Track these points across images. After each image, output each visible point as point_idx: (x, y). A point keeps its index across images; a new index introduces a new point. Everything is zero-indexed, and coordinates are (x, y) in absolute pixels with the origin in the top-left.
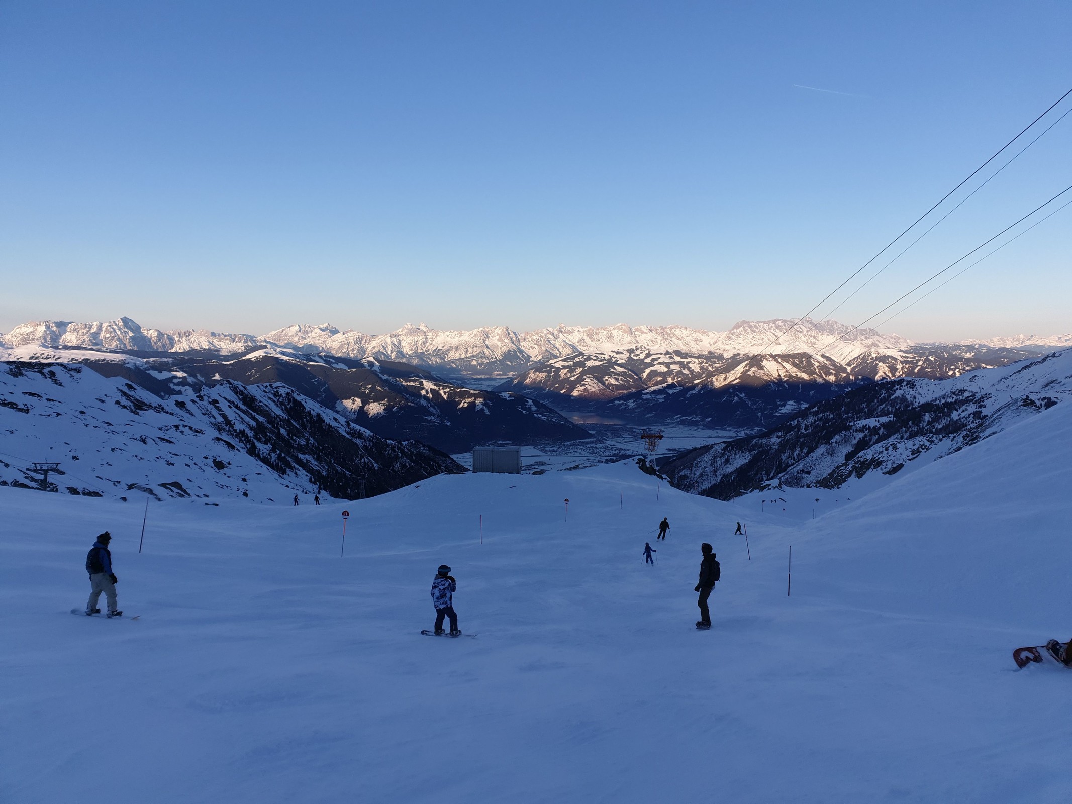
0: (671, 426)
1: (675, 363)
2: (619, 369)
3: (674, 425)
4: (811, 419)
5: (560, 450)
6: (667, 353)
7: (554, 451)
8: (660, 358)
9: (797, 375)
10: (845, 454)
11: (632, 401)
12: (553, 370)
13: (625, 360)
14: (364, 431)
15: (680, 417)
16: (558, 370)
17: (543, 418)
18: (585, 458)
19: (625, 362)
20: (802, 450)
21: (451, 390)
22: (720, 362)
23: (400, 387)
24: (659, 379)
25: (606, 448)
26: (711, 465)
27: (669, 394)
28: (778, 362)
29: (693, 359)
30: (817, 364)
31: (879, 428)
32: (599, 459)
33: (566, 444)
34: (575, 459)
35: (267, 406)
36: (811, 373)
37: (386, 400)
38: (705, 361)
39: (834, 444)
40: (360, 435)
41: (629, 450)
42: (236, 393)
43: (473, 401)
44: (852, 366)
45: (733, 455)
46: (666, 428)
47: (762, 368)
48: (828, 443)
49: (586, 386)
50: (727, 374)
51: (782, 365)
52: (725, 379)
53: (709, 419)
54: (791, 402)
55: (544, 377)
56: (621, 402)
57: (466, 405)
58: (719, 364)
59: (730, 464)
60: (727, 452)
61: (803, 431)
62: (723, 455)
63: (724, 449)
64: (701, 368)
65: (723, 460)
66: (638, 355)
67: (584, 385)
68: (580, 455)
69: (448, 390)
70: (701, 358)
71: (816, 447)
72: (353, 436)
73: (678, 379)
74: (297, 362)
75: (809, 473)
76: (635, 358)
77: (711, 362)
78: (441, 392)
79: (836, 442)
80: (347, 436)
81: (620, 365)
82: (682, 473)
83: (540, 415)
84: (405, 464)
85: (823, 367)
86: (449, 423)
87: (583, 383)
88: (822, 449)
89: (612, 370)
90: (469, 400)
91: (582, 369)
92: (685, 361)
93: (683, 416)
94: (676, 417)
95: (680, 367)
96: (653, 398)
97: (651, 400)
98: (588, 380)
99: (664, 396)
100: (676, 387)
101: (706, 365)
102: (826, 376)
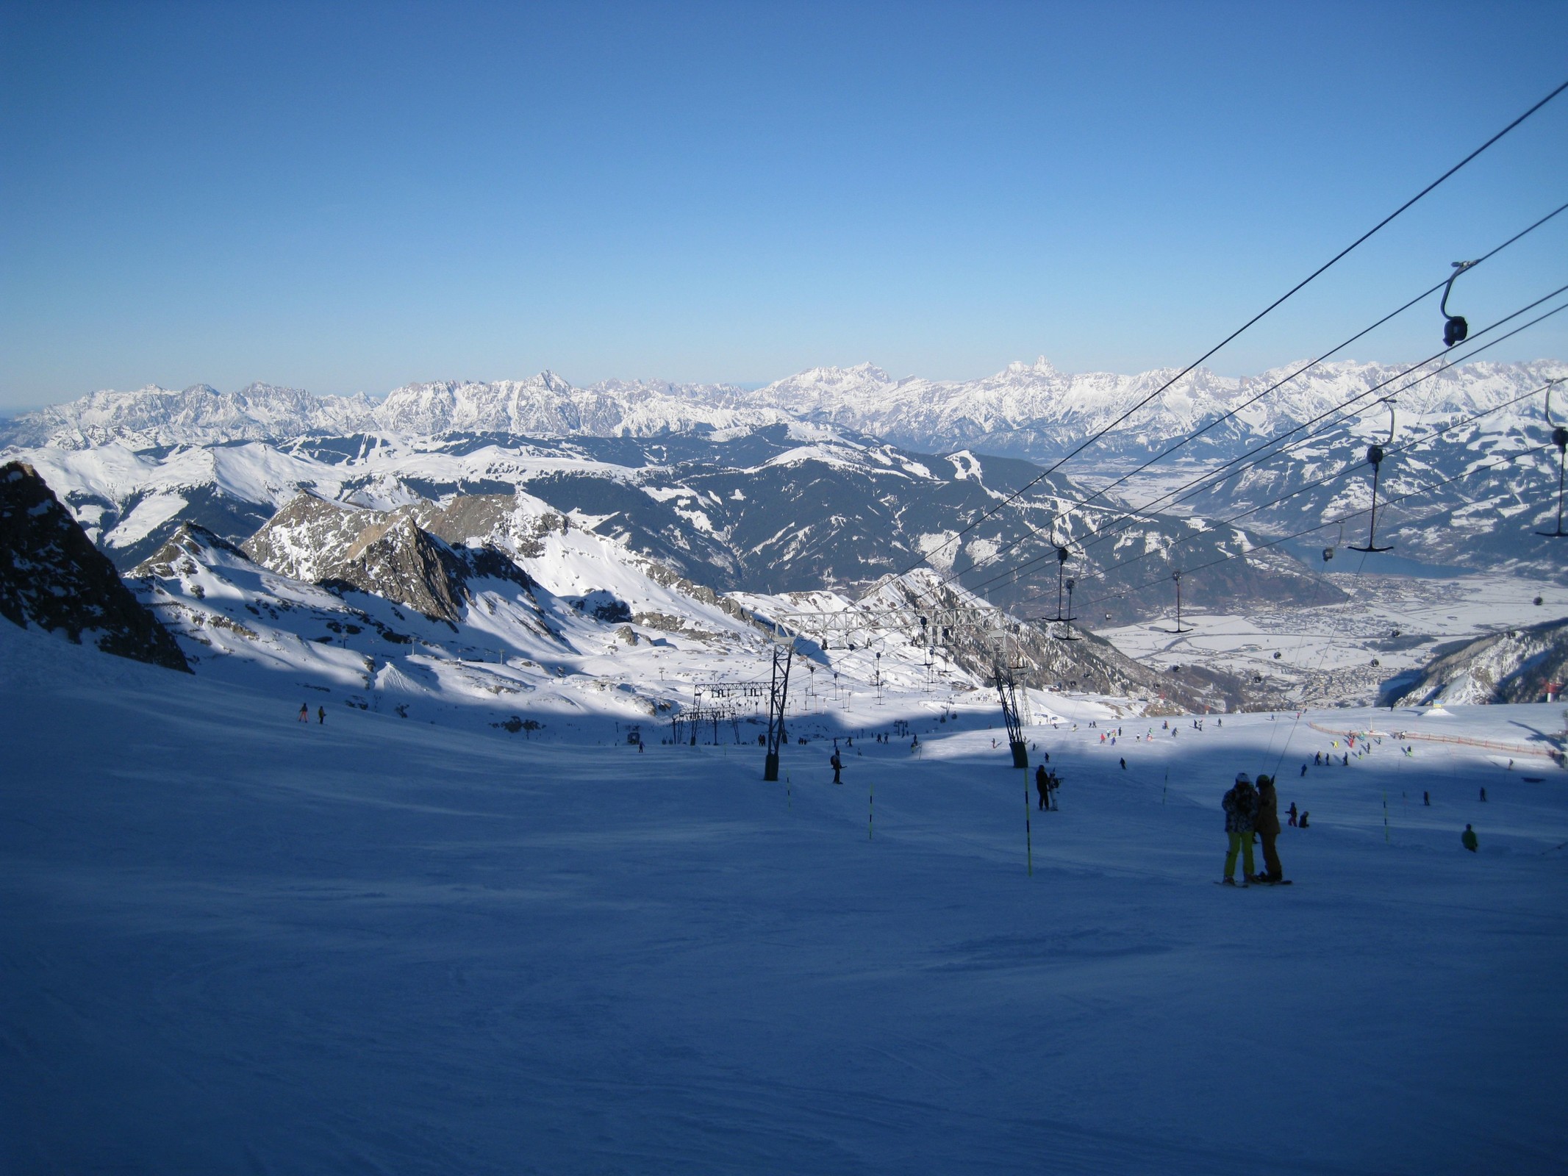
0: (1497, 579)
2: (1416, 465)
3: (1503, 578)
5: (1290, 623)
6: (1513, 432)
7: (1278, 625)
8: (1495, 442)
11: (1432, 529)
12: (1290, 464)
13: (1430, 445)
15: (1516, 563)
16: (1300, 464)
17: (1264, 566)
19: (1429, 448)
21: (1104, 517)
23: (1020, 512)
24: (1494, 483)
25: (1368, 621)
27: (1503, 516)
32: (1352, 641)
33: (1300, 612)
34: (1311, 640)
37: (999, 535)
41: (1408, 625)
43: (1141, 535)
46: (1486, 584)
49: (1351, 499)
55: (1273, 477)
56: (1412, 532)
57: (1129, 543)
66: (1456, 435)
67: (1347, 496)
68: (1323, 634)
69: (1100, 516)
73: (1528, 483)
74: (857, 468)
76: (1449, 441)
78: (1088, 520)
81: (1421, 457)
83: (1256, 561)
86: (1101, 576)
87: (1343, 492)
89: (1402, 466)
90: (1134, 535)
91: (1344, 463)
93: (1521, 561)
94: (1508, 563)
95: (1535, 460)
96: (1471, 525)
97: (1468, 529)
98: (1353, 486)
99: (1492, 521)
100: (1518, 503)
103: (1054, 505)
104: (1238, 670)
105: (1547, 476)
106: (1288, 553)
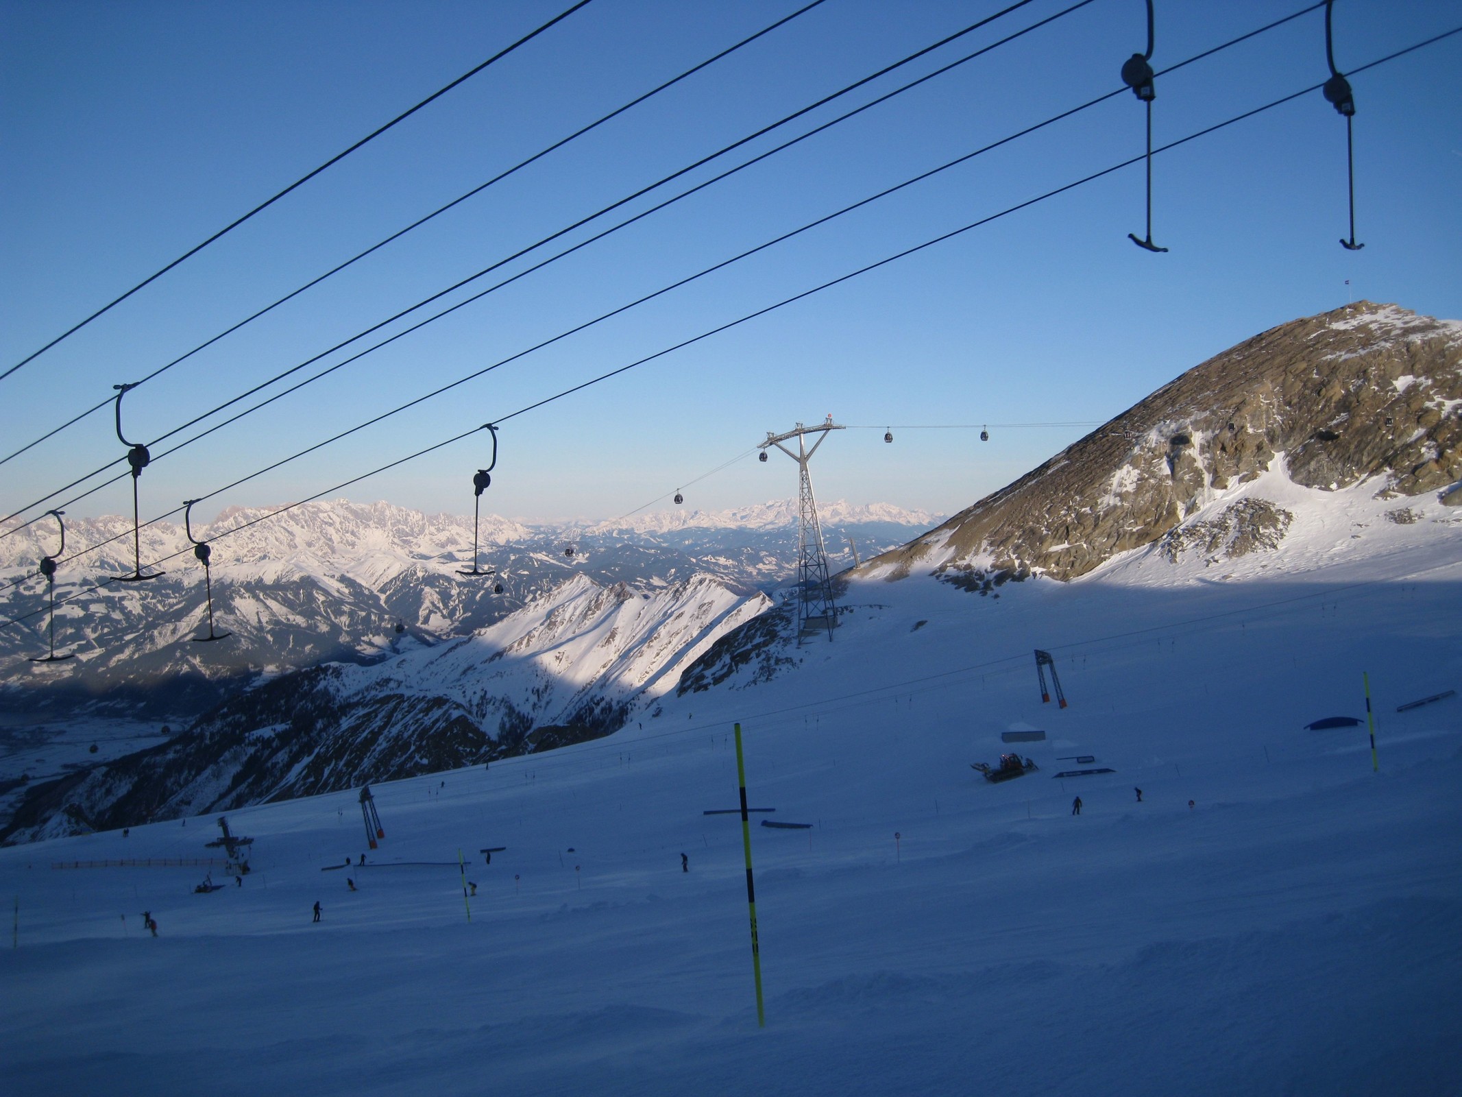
0: (80, 720)
1: (98, 601)
6: (85, 582)
8: (70, 593)
9: (288, 620)
10: (232, 775)
15: (97, 703)
19: (7, 601)
20: (190, 773)
22: (177, 595)
24: (70, 631)
26: (88, 798)
27: (81, 661)
28: (258, 599)
29: (131, 592)
30: (322, 598)
31: (274, 740)
36: (310, 613)
38: (151, 594)
39: (222, 764)
44: (388, 593)
45: (118, 782)
47: (231, 610)
48: (216, 763)
50: (178, 623)
51: (265, 604)
52: (174, 631)
53: (142, 705)
58: (176, 597)
59: (113, 795)
60: (109, 779)
62: (104, 782)
63: (106, 775)
64: (145, 607)
65: (103, 790)
66: (32, 588)
70: (144, 590)
71: (204, 768)
73: (102, 629)
75: (189, 803)
76: (27, 593)
77: (162, 595)
85: (335, 604)
88: (208, 771)
92: (117, 595)
95: (107, 607)
96: (52, 671)
97: (49, 675)
99: (71, 667)
100: (95, 648)
101: (154, 601)
102: (336, 618)
105: (118, 622)
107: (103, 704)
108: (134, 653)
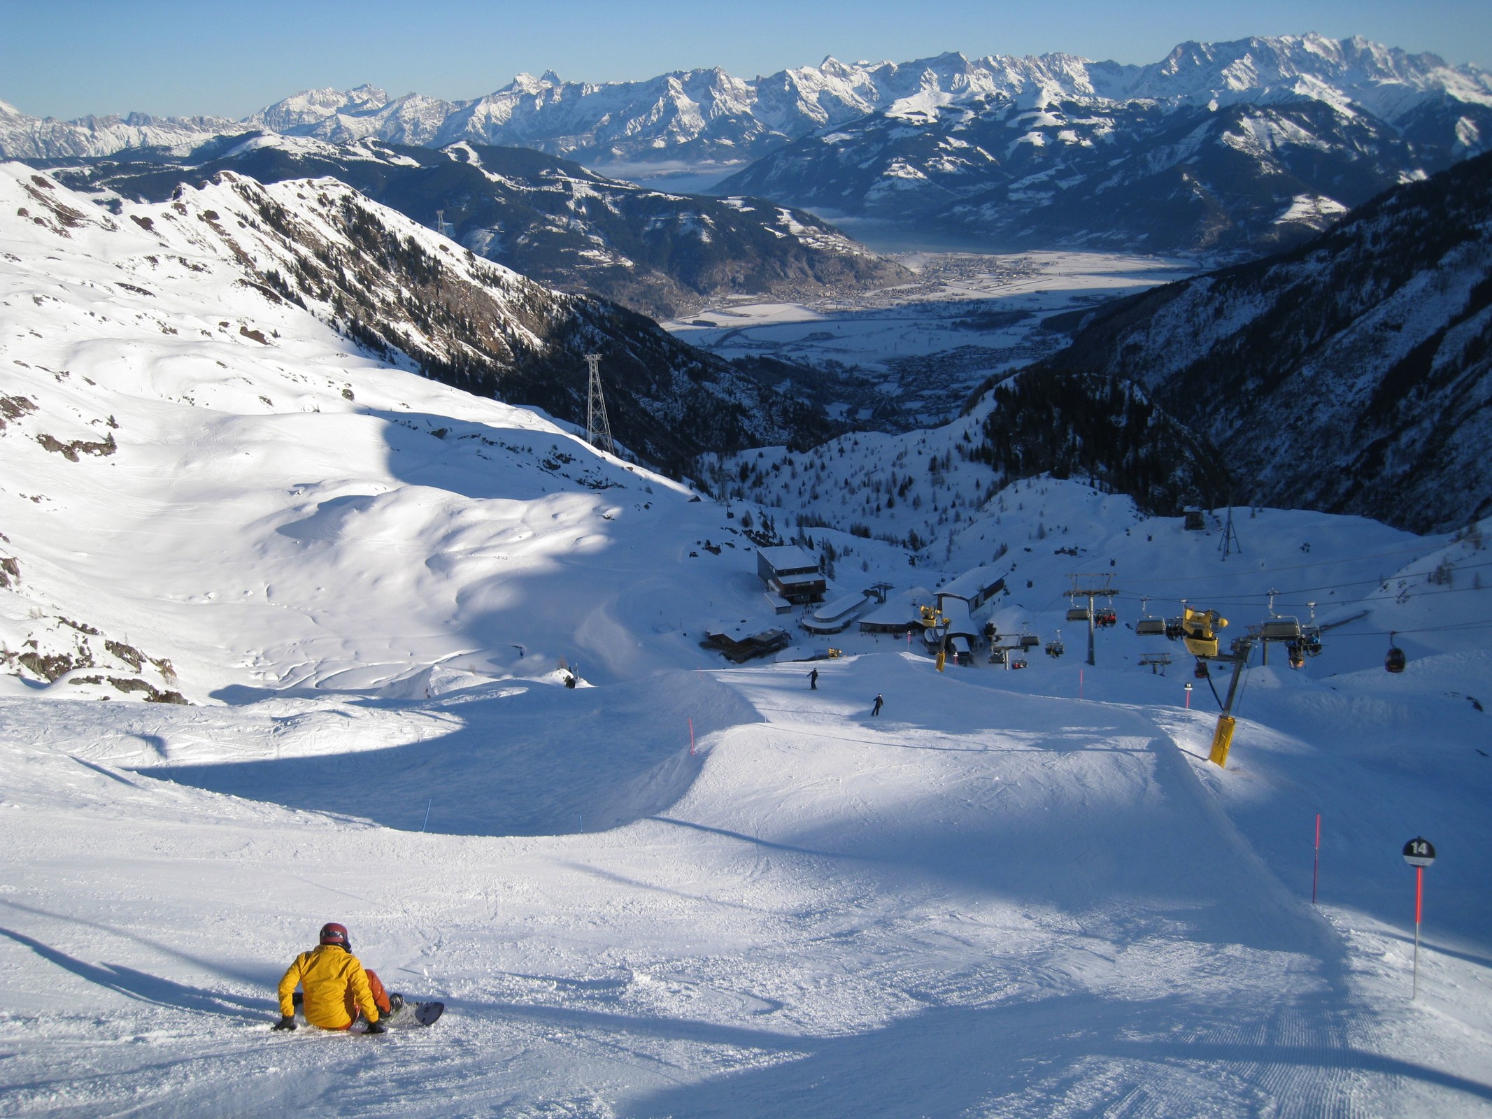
0: (1070, 252)
1: (1066, 128)
2: (956, 143)
3: (1076, 250)
4: (1384, 222)
6: (1052, 108)
7: (845, 310)
8: (1035, 119)
9: (1310, 144)
10: (1468, 286)
11: (988, 205)
12: (823, 149)
13: (967, 125)
14: (505, 272)
15: (1087, 234)
16: (835, 147)
17: (816, 245)
18: (912, 322)
19: (967, 128)
20: (1377, 283)
21: (629, 197)
22: (1154, 124)
23: (527, 197)
24: (1038, 160)
25: (948, 300)
26: (1188, 321)
27: (1061, 188)
28: (1270, 118)
29: (1101, 120)
35: (310, 224)
36: (1332, 139)
37: (501, 223)
38: (1124, 122)
39: (1446, 269)
40: (496, 281)
42: (247, 198)
43: (674, 216)
44: (1407, 126)
45: (1231, 300)
47: (1240, 131)
48: (1432, 265)
49: (894, 180)
50: (1175, 146)
52: (1171, 156)
53: (1144, 236)
54: (1300, 198)
55: (806, 164)
56: (966, 209)
58: (1152, 127)
59: (1225, 318)
60: (1217, 295)
61: (1369, 246)
62: (1210, 299)
63: (1212, 289)
65: (1210, 310)
66: (993, 114)
67: (890, 177)
69: (623, 197)
70: (1116, 117)
71: (1408, 277)
72: (484, 282)
73: (1074, 158)
75: (1398, 328)
76: (987, 120)
78: (608, 202)
79: (1451, 265)
80: (476, 283)
81: (958, 136)
82: (1131, 340)
83: (809, 240)
84: (593, 337)
85: (1356, 131)
86: (629, 264)
87: (886, 173)
88: (1421, 281)
89: (942, 145)
90: (665, 215)
91: (881, 146)
92: (1087, 122)
93: (1091, 232)
94: (1078, 234)
95: (1077, 136)
96: (1030, 198)
97: (1026, 203)
98: (895, 166)
99: (1051, 194)
100: (1076, 174)
101: (1128, 130)
102: (1362, 147)
103: (567, 186)
104: (816, 361)
106: (841, 233)
107: (1095, 235)
108: (1123, 179)
